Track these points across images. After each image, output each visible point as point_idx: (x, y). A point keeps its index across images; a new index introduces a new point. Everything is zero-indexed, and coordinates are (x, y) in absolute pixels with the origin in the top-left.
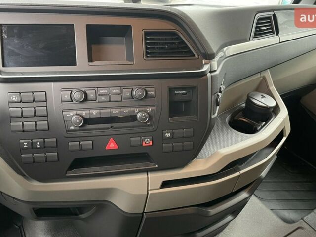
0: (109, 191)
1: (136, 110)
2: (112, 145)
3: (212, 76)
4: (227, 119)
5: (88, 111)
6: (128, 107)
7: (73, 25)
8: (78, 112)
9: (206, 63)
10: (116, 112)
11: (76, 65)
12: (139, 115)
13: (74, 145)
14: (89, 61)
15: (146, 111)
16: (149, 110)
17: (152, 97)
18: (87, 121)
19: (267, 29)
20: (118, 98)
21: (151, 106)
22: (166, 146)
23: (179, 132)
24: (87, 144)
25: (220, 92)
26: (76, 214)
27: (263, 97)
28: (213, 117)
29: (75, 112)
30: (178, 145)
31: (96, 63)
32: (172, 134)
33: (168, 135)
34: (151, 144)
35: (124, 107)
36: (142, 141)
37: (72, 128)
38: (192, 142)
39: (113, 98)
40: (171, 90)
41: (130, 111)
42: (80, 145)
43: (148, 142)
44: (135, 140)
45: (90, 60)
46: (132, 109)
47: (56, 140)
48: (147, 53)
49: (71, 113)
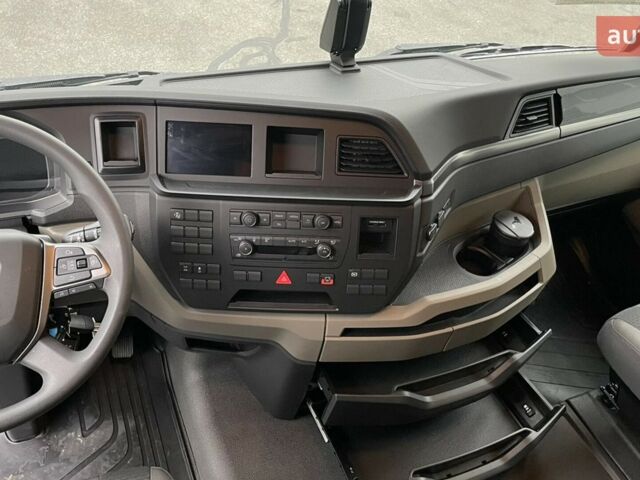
0: (277, 331)
1: (317, 241)
2: (284, 280)
3: (422, 204)
4: (456, 249)
5: (259, 238)
6: (306, 236)
7: (251, 126)
8: (248, 237)
9: (417, 187)
10: (292, 241)
11: (250, 175)
12: (320, 248)
13: (239, 274)
14: (267, 172)
15: (329, 245)
16: (333, 242)
17: (338, 227)
18: (257, 248)
19: (538, 119)
20: (297, 225)
21: (335, 238)
22: (351, 288)
23: (368, 272)
24: (255, 275)
25: (436, 221)
26: (237, 350)
27: (517, 220)
28: (419, 255)
29: (243, 237)
30: (367, 288)
31: (274, 175)
32: (360, 274)
33: (354, 274)
34: (332, 282)
35: (302, 236)
36: (321, 279)
37: (239, 255)
38: (384, 287)
39: (290, 225)
40: (364, 221)
41: (309, 243)
42: (247, 276)
43: (328, 281)
44: (312, 276)
45: (269, 170)
46: (312, 239)
47: (220, 268)
48: (340, 166)
49: (240, 238)
